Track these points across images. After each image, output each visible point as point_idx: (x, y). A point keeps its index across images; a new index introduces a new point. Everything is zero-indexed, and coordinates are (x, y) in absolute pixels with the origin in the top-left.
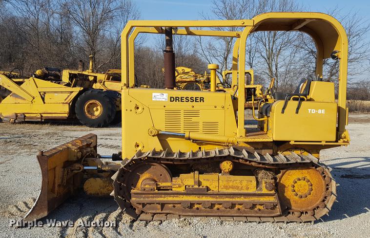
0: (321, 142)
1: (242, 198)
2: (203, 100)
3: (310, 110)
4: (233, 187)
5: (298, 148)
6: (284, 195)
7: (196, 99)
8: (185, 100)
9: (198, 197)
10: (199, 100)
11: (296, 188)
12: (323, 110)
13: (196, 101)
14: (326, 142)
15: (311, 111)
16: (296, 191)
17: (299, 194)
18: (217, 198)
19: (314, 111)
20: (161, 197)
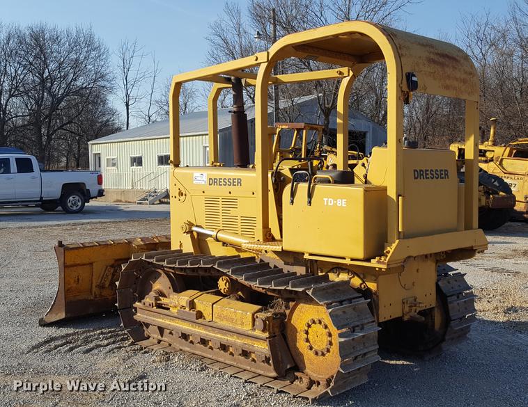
0: (344, 258)
1: (235, 337)
2: (240, 183)
3: (326, 199)
4: (227, 319)
5: (345, 269)
6: (295, 345)
7: (234, 182)
8: (223, 183)
9: (192, 326)
10: (236, 183)
11: (310, 337)
12: (344, 200)
13: (233, 185)
14: (352, 260)
15: (327, 201)
16: (311, 341)
17: (315, 347)
18: (209, 331)
19: (331, 202)
20: (160, 318)
